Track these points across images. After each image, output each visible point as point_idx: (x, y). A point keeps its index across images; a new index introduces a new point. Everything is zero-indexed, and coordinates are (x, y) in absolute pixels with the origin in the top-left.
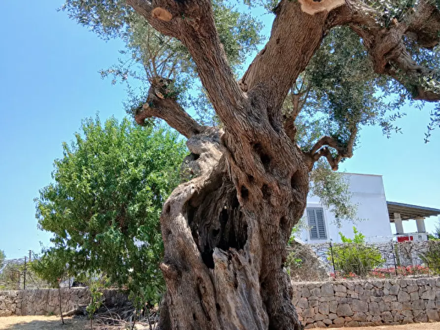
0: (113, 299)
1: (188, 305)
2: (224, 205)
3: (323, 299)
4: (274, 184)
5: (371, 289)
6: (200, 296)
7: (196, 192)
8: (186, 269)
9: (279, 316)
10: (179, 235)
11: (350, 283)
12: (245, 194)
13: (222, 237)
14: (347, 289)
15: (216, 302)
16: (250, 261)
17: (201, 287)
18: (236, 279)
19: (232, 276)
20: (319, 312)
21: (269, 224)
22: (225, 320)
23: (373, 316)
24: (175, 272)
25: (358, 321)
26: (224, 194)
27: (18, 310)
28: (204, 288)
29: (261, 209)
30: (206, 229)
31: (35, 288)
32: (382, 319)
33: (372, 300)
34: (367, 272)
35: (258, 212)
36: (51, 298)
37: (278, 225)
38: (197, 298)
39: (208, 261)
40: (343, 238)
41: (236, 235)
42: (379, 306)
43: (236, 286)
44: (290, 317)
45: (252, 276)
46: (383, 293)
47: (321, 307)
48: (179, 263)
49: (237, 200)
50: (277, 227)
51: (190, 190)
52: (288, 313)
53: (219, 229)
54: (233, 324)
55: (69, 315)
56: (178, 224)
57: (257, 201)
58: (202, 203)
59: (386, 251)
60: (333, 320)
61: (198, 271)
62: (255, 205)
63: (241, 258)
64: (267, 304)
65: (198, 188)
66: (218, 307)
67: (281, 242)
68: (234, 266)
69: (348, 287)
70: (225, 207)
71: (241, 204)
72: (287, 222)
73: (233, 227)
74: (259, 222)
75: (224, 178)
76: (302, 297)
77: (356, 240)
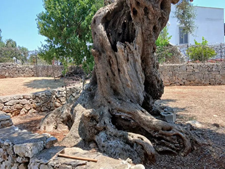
0: (78, 70)
1: (104, 69)
2: (124, 19)
3: (180, 73)
4: (151, 7)
5: (206, 68)
6: (110, 65)
7: (109, 12)
8: (104, 52)
9: (150, 76)
10: (100, 35)
11: (196, 65)
12: (135, 13)
13: (123, 37)
14: (194, 68)
15: (118, 68)
16: (136, 49)
17: (111, 61)
18: (128, 57)
19: (126, 55)
20: (177, 79)
21: (147, 29)
22: (122, 76)
23: (205, 81)
24: (98, 53)
25: (197, 83)
26: (124, 13)
27: (35, 75)
28: (112, 61)
29: (143, 21)
30: (115, 33)
31: (42, 65)
32: (210, 82)
33: (206, 73)
34: (205, 60)
35: (141, 23)
36: (49, 70)
37: (152, 30)
38: (109, 66)
39: (114, 48)
40: (196, 43)
41: (130, 36)
42: (209, 76)
43: (128, 60)
44: (156, 76)
45: (136, 56)
46: (212, 70)
47: (179, 77)
48: (100, 49)
49: (131, 16)
50: (151, 31)
51: (106, 11)
52: (155, 74)
53: (121, 33)
54: (126, 78)
55: (58, 77)
56: (99, 29)
57: (141, 17)
58: (113, 18)
59: (217, 49)
60: (184, 82)
61: (109, 53)
62: (140, 19)
63: (131, 47)
64: (144, 70)
65: (111, 10)
66: (119, 70)
67: (153, 39)
68: (127, 51)
69: (194, 67)
70: (125, 21)
71: (133, 19)
72: (157, 28)
73: (129, 32)
74: (142, 28)
75: (124, 4)
76: (169, 71)
77: (203, 44)
